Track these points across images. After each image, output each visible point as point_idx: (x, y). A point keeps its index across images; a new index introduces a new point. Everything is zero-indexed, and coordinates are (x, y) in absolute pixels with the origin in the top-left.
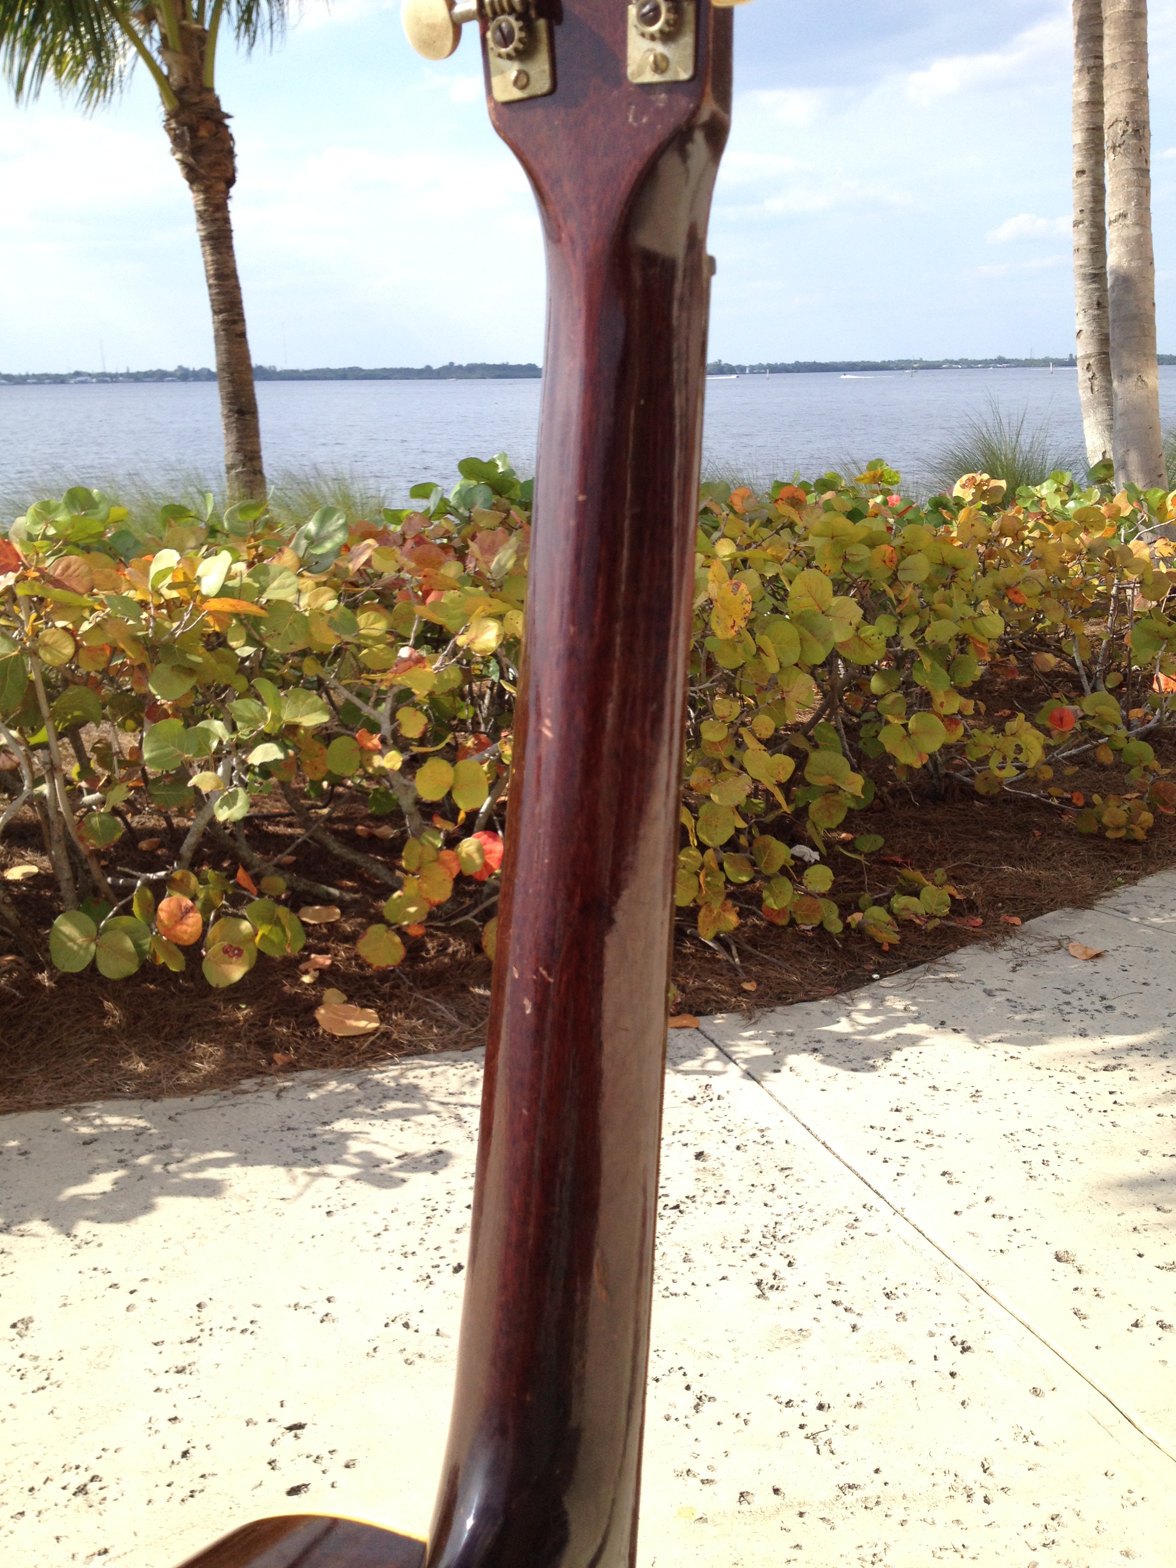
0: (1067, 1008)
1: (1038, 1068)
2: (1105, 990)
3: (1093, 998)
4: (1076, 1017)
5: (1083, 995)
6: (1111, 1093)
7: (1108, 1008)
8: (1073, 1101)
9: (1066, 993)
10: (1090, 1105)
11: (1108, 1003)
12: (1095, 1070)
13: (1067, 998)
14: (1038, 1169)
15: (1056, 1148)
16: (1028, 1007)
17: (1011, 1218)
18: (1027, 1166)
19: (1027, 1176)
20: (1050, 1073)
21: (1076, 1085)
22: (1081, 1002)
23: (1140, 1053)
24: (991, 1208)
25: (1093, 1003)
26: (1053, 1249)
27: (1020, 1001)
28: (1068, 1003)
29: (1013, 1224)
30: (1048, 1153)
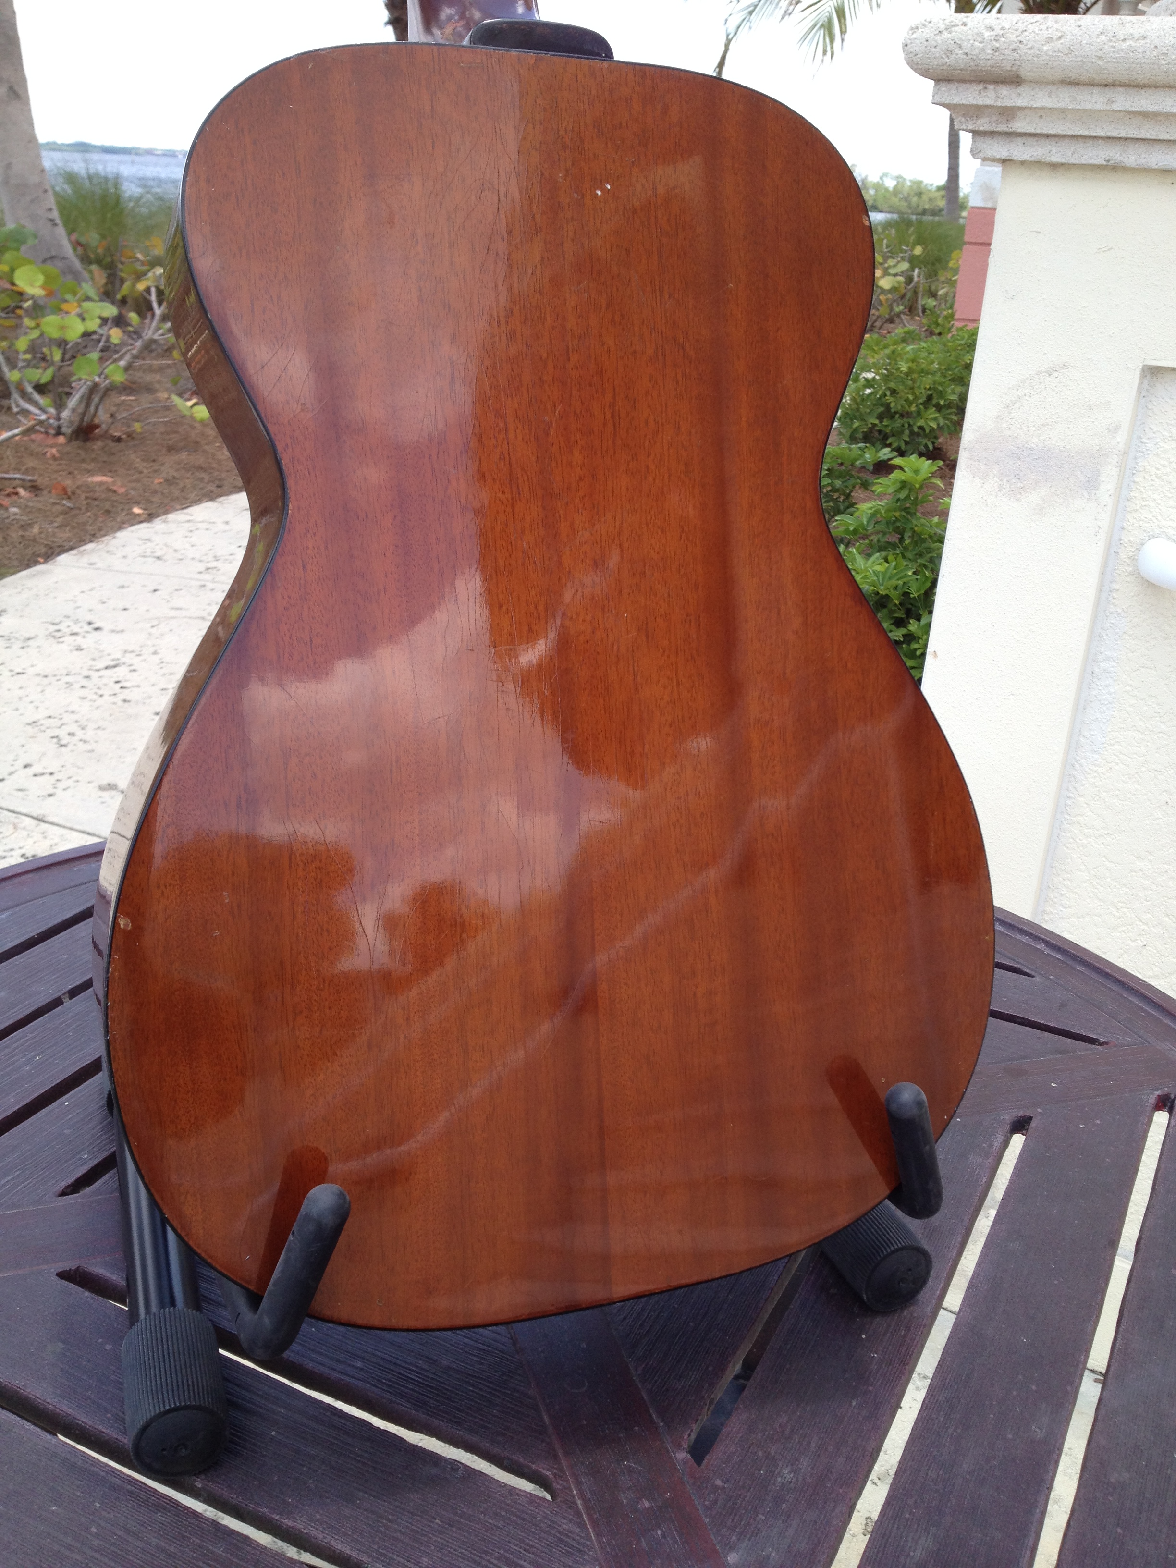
0: (58, 634)
1: (46, 676)
2: (89, 617)
3: (80, 625)
4: (69, 639)
5: (71, 624)
6: (117, 682)
7: (97, 629)
8: (83, 693)
9: (54, 624)
10: (100, 692)
11: (96, 626)
12: (98, 670)
13: (57, 627)
14: (66, 739)
15: (79, 724)
16: (22, 638)
17: (51, 774)
18: (55, 740)
19: (57, 746)
20: (58, 678)
21: (85, 682)
22: (70, 628)
23: (134, 654)
24: (30, 771)
25: (81, 627)
26: (96, 784)
27: (12, 635)
28: (59, 631)
29: (55, 777)
30: (73, 728)
